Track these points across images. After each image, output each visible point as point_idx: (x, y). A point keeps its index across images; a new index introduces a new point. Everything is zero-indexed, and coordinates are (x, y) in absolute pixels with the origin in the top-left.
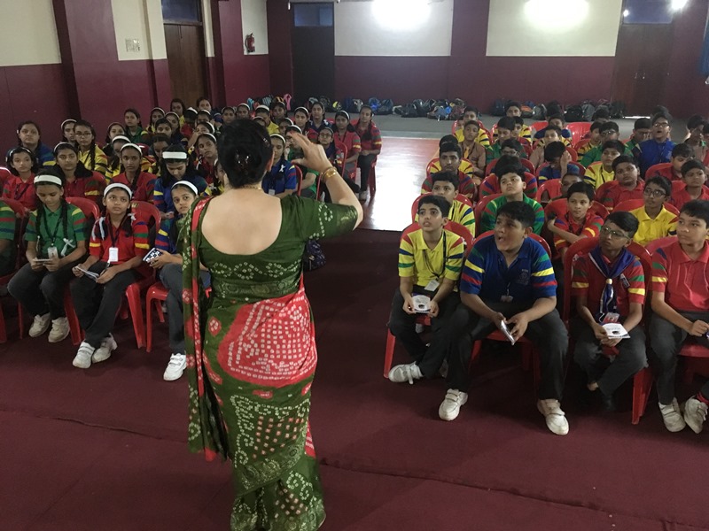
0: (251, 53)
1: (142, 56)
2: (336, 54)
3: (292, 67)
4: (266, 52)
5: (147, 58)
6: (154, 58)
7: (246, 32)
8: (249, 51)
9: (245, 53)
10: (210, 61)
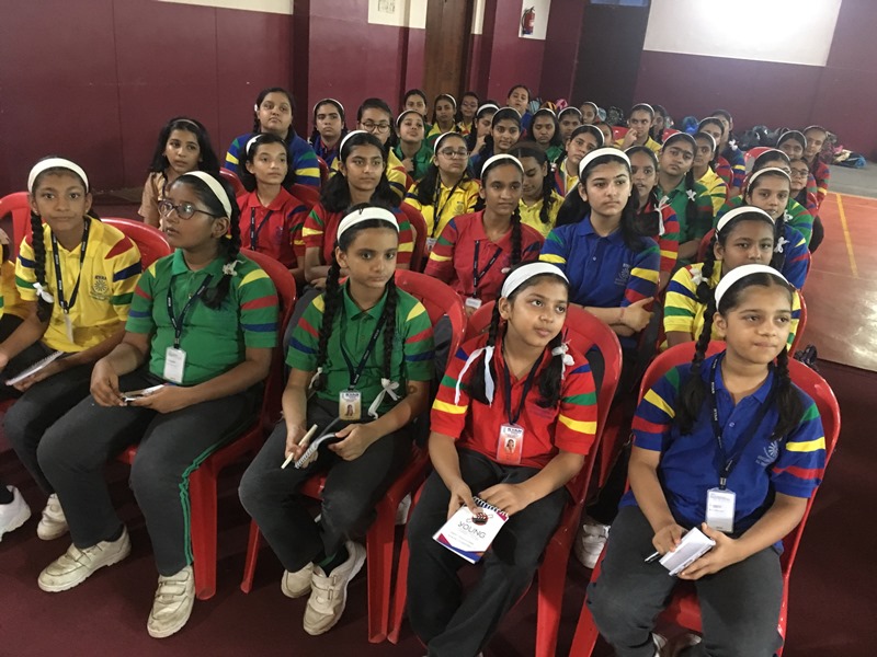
0: (526, 36)
1: (395, 20)
2: (645, 49)
3: (576, 62)
4: (544, 38)
5: (402, 25)
6: (411, 26)
7: (526, 6)
8: (524, 32)
9: (520, 36)
10: (476, 39)
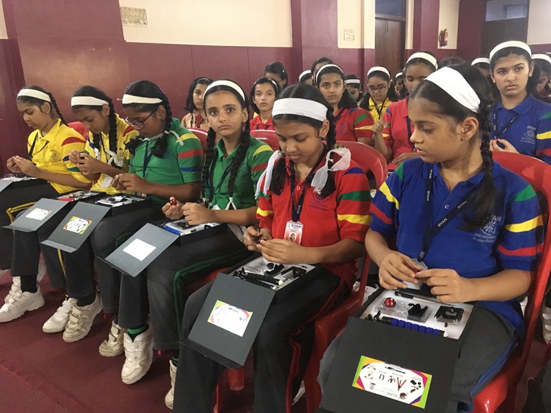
0: (443, 48)
1: (357, 45)
4: (455, 47)
5: (360, 48)
6: (365, 48)
7: (441, 29)
8: (441, 45)
9: (439, 47)
10: (409, 53)
